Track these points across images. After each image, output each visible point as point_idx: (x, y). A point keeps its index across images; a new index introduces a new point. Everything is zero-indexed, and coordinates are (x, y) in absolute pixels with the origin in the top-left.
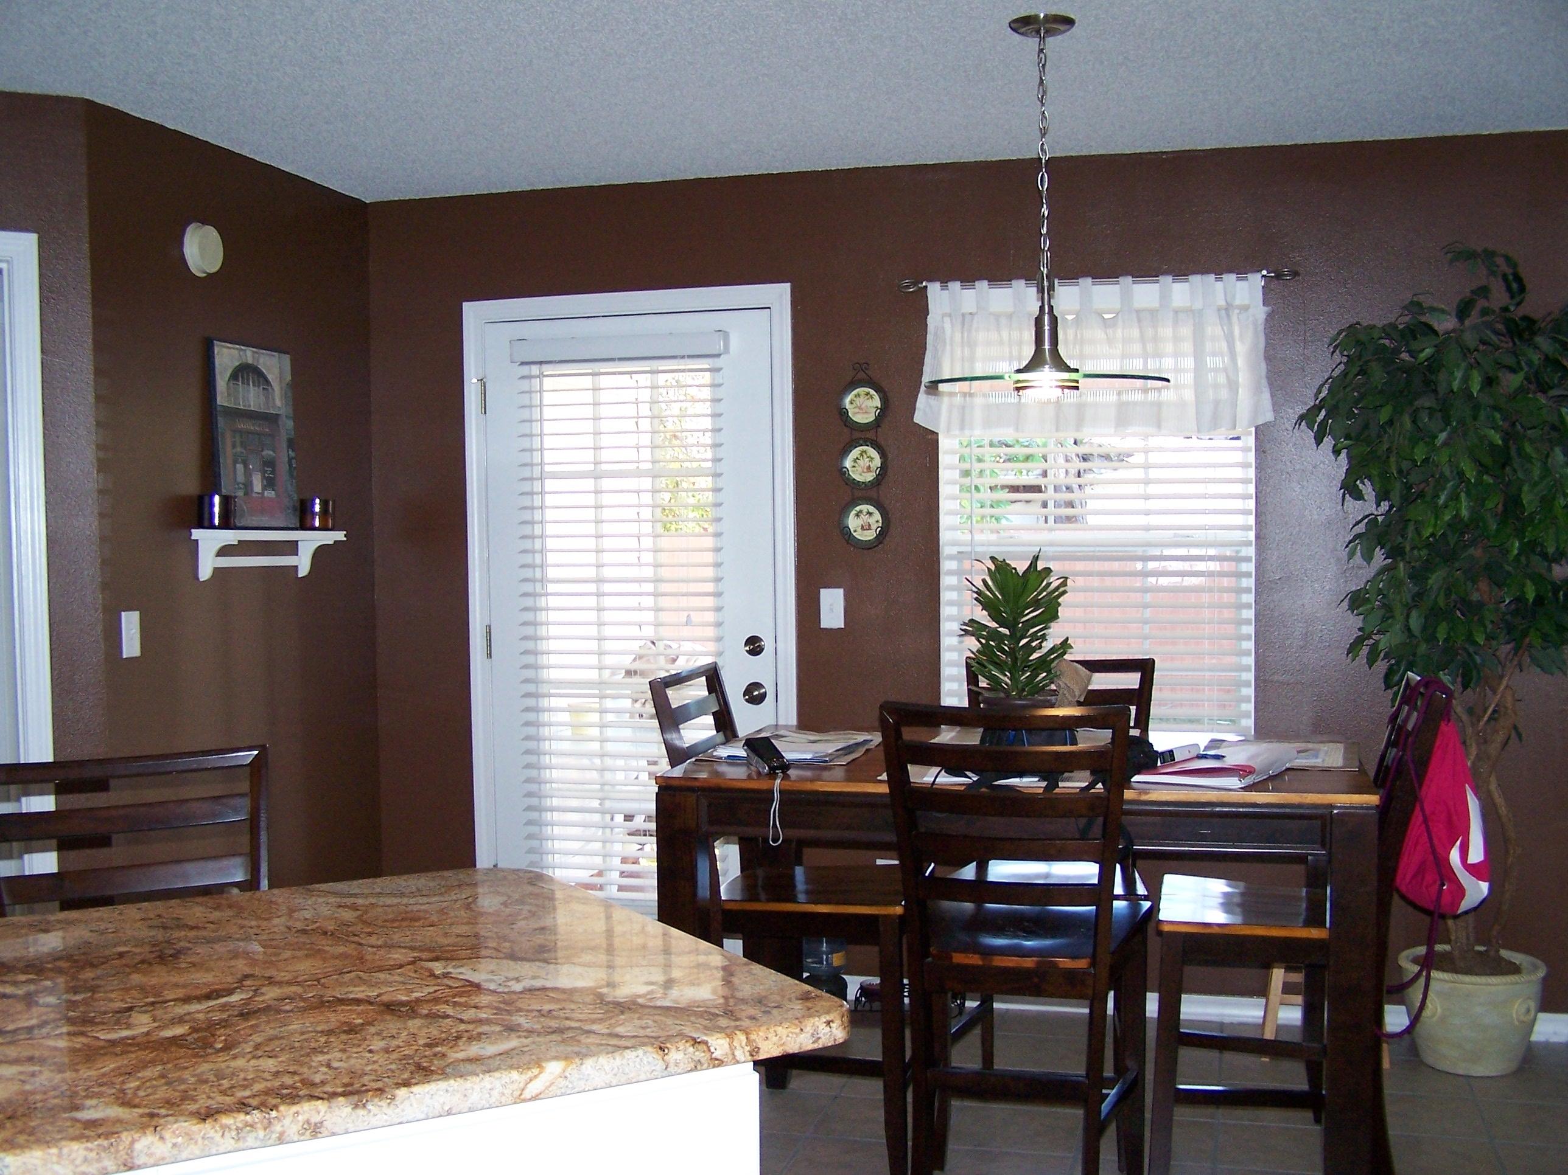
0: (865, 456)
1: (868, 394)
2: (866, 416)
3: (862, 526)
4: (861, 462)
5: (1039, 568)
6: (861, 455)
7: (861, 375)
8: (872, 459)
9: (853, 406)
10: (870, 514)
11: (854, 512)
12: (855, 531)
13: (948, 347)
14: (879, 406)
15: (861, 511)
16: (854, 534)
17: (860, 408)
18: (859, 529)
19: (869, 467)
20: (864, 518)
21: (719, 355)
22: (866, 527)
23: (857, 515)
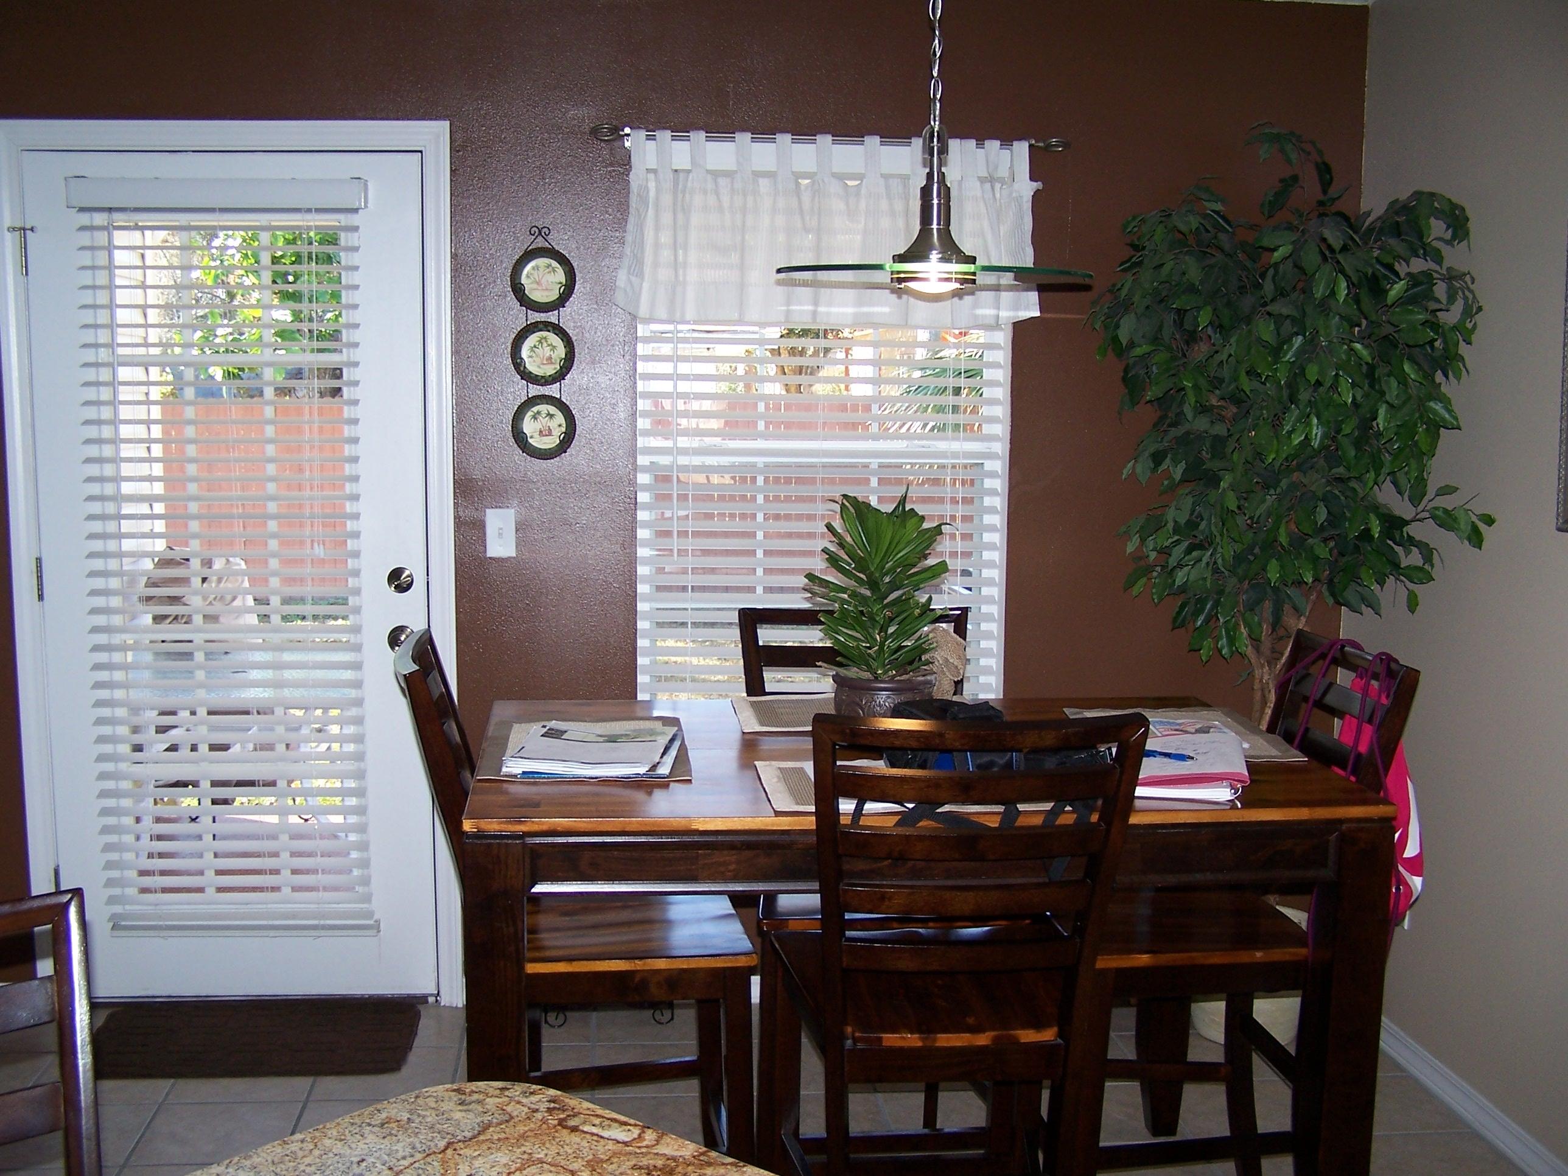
0: (545, 344)
1: (549, 266)
2: (546, 293)
3: (541, 432)
4: (538, 351)
5: (907, 509)
6: (540, 342)
7: (540, 243)
8: (553, 348)
9: (529, 281)
10: (551, 416)
11: (530, 414)
12: (531, 437)
13: (651, 212)
14: (564, 283)
15: (539, 413)
16: (530, 440)
17: (538, 283)
18: (536, 435)
19: (550, 358)
20: (543, 421)
21: (355, 211)
22: (546, 433)
23: (535, 417)
